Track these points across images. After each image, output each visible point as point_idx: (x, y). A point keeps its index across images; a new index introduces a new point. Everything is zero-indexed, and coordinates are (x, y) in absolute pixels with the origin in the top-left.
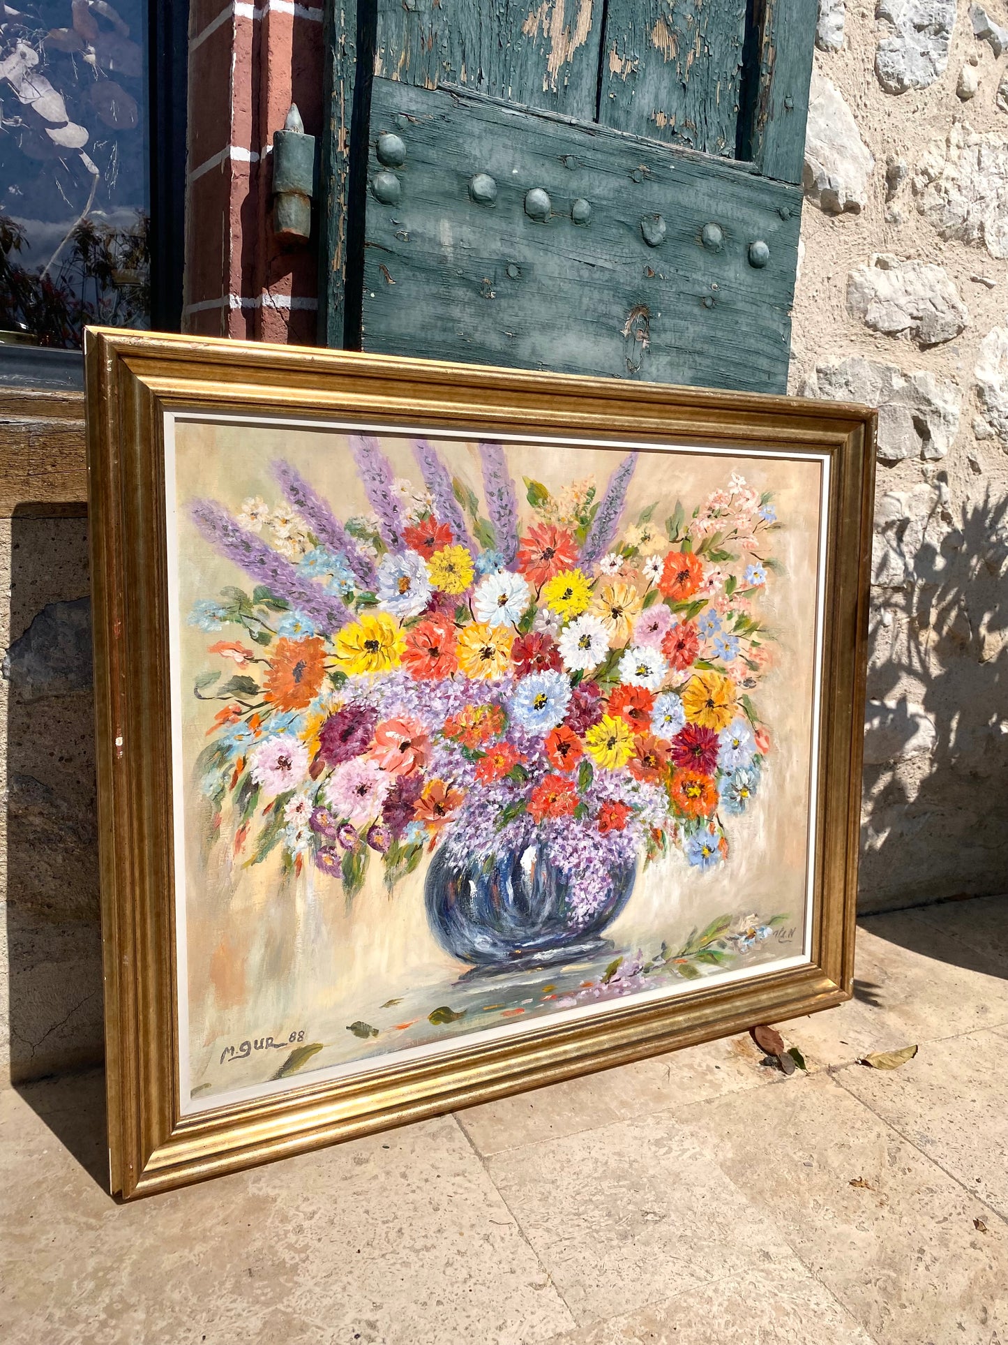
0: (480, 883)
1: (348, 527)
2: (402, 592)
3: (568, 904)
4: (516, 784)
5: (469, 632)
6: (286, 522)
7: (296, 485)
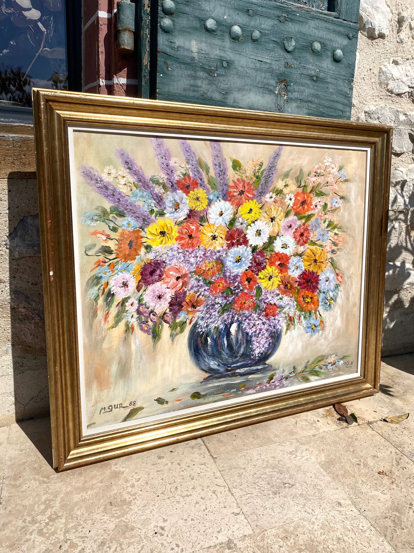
0: (212, 338)
1: (151, 179)
2: (176, 210)
3: (251, 348)
4: (228, 296)
5: (206, 228)
6: (124, 177)
7: (127, 160)
